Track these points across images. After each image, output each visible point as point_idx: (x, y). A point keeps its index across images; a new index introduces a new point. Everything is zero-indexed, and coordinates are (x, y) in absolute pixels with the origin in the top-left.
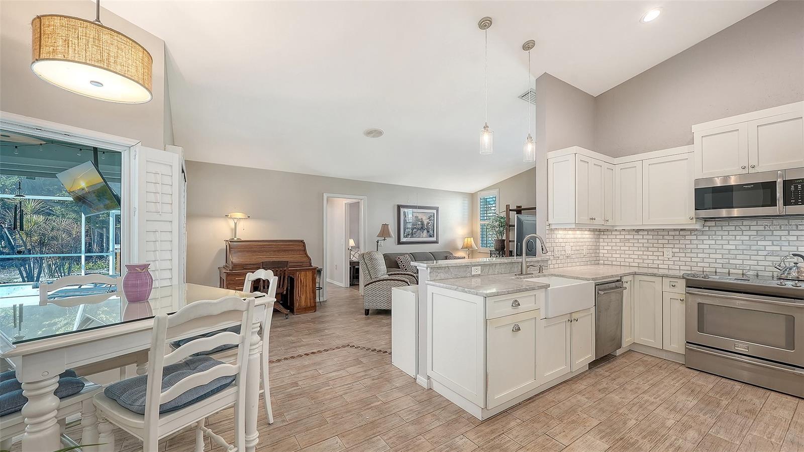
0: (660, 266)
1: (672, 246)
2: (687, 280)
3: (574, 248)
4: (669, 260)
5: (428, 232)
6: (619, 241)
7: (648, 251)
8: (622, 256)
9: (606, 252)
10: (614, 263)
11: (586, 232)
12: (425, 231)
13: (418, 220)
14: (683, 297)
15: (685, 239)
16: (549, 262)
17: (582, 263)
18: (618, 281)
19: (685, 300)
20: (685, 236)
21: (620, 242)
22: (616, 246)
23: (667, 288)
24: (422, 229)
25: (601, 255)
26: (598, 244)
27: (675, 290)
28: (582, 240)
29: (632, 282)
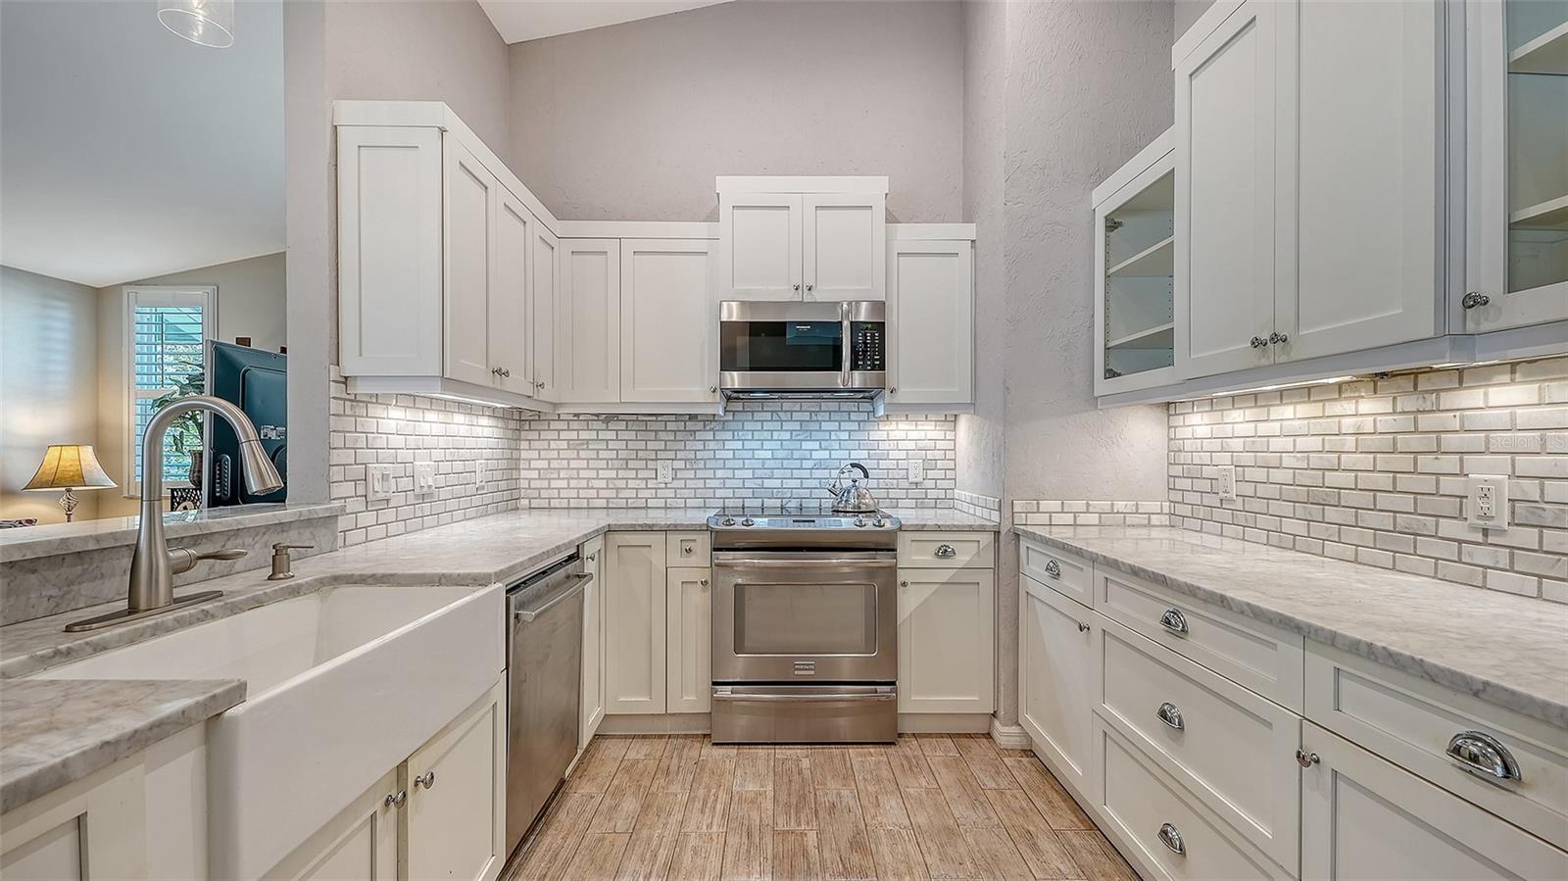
0: (651, 503)
1: (672, 455)
2: (716, 534)
3: (445, 467)
4: (666, 488)
6: (564, 445)
7: (627, 468)
8: (573, 483)
9: (535, 475)
10: (555, 503)
11: (484, 421)
14: (706, 575)
15: (695, 440)
16: (343, 523)
17: (471, 512)
18: (571, 558)
19: (710, 582)
20: (695, 431)
21: (568, 449)
22: (559, 458)
23: (676, 558)
25: (524, 484)
26: (515, 454)
27: (693, 560)
28: (470, 443)
29: (603, 551)
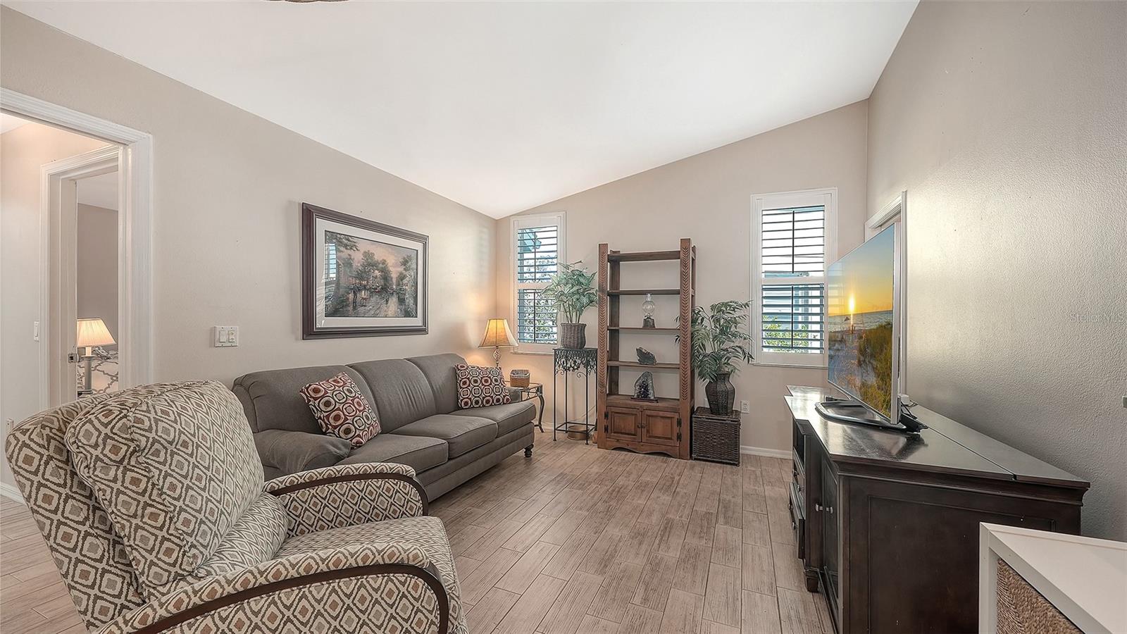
5: (401, 301)
12: (393, 301)
13: (373, 265)
24: (384, 290)
